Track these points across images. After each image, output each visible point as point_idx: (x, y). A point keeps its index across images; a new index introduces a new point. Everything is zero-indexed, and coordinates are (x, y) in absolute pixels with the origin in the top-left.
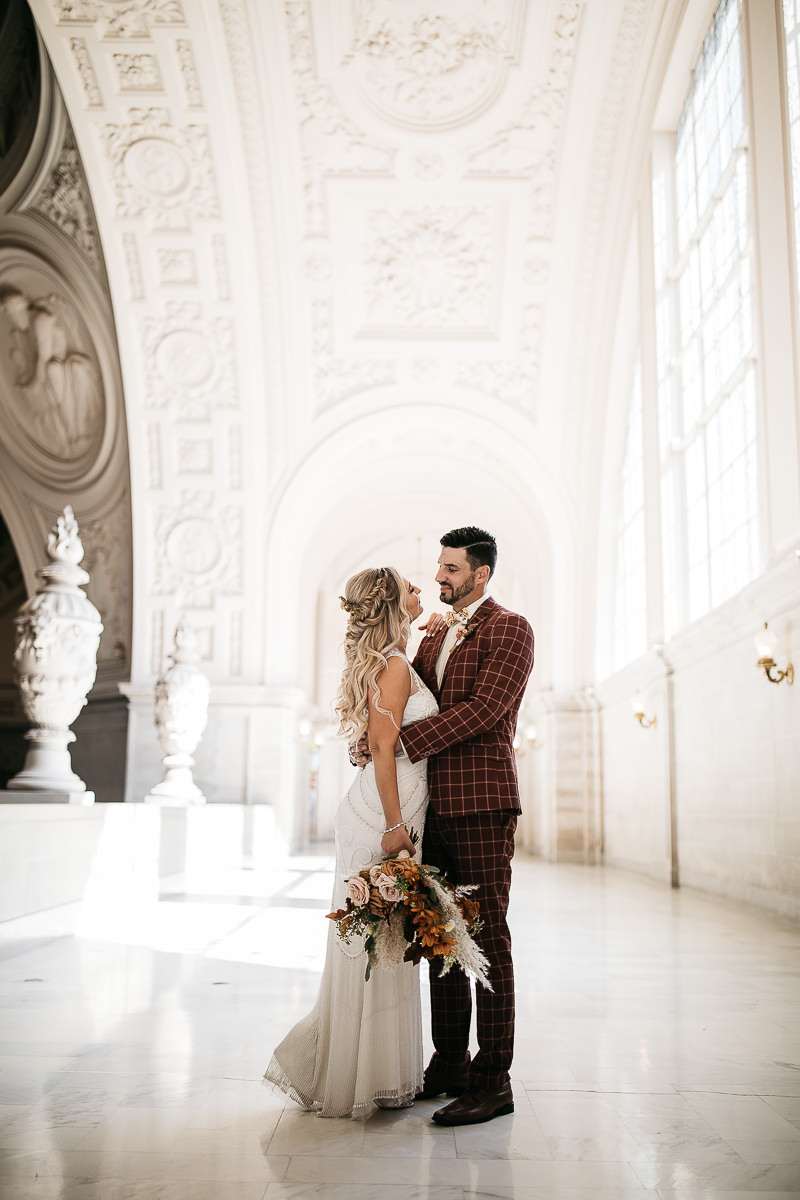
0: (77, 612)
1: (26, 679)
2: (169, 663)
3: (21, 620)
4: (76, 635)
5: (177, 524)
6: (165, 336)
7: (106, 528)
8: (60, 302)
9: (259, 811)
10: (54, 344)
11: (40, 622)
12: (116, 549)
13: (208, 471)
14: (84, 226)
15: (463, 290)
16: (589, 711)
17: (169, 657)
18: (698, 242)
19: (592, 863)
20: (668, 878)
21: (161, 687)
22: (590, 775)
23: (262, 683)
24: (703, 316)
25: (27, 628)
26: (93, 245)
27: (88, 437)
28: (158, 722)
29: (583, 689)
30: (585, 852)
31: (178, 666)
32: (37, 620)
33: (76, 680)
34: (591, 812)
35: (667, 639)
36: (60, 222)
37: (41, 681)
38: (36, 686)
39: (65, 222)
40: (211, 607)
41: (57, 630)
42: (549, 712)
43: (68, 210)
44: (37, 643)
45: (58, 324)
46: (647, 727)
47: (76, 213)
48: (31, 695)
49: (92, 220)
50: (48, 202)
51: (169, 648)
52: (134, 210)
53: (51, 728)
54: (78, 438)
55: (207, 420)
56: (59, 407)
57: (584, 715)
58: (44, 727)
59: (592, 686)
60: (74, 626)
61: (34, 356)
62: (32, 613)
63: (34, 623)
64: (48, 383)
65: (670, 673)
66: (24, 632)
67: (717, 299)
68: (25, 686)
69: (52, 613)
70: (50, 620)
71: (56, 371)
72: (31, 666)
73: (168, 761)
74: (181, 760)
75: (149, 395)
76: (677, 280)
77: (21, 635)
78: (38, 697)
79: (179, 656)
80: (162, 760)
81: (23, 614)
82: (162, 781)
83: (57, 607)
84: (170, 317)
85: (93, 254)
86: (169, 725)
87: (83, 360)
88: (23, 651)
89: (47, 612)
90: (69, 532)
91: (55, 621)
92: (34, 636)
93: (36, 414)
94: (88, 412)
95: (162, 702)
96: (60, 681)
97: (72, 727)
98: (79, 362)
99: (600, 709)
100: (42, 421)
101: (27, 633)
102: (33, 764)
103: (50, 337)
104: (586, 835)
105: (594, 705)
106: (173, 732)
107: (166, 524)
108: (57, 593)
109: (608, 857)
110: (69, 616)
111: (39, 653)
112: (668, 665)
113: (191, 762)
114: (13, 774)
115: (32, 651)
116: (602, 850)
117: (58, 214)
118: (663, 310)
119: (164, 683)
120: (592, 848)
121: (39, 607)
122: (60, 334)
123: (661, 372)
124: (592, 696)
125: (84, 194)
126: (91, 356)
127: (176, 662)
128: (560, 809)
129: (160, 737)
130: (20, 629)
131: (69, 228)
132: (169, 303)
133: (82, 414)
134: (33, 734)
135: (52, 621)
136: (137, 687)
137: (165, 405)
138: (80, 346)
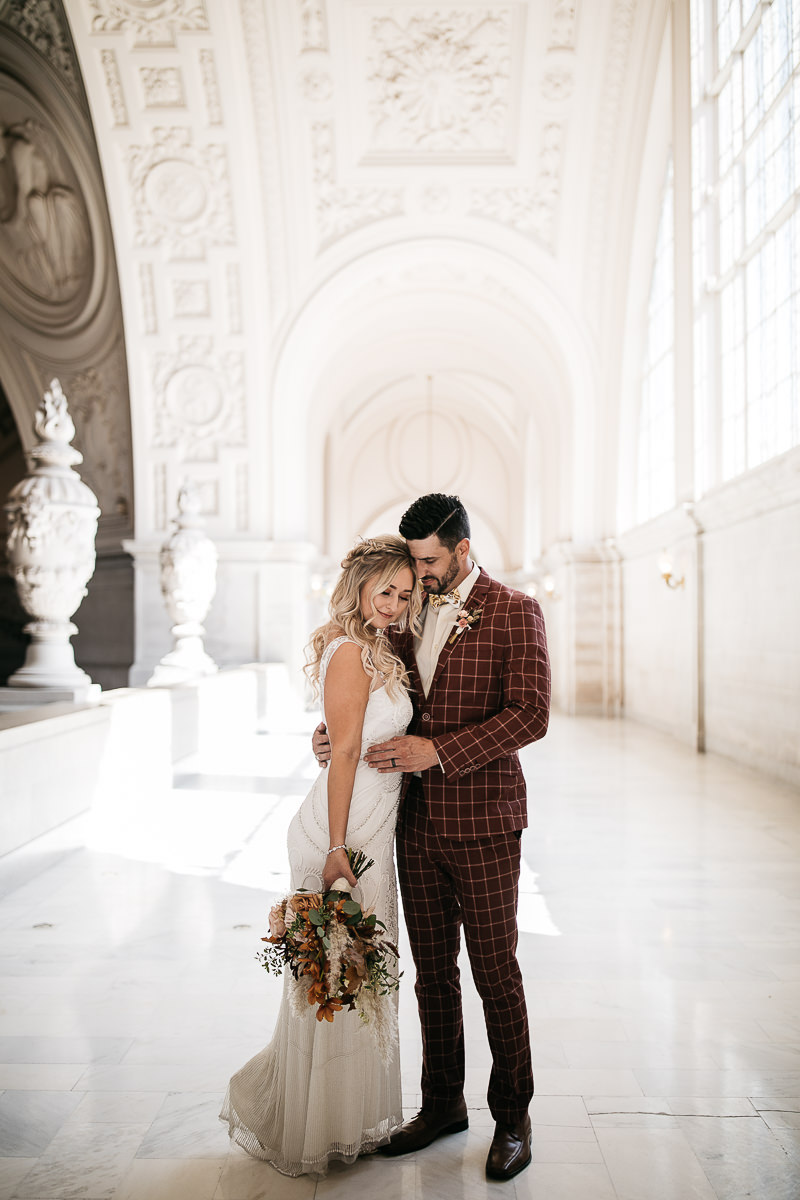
0: (71, 497)
1: (21, 570)
2: (173, 528)
3: (11, 507)
4: (72, 523)
5: (175, 372)
6: (153, 166)
7: (101, 376)
8: (37, 128)
9: (272, 671)
10: (34, 175)
11: (31, 509)
12: (113, 399)
13: (206, 314)
14: (59, 42)
15: (477, 108)
16: (610, 562)
17: (174, 521)
18: (742, 53)
19: (612, 716)
20: (694, 743)
21: (166, 554)
22: (610, 628)
23: (270, 539)
24: (744, 141)
25: (19, 516)
26: (69, 63)
27: (76, 277)
28: (164, 591)
29: (604, 539)
30: (605, 705)
31: (182, 531)
32: (28, 507)
33: (74, 569)
34: (611, 666)
35: (698, 497)
36: (32, 37)
37: (37, 573)
38: (32, 578)
39: (38, 37)
40: (215, 459)
41: (50, 518)
42: (568, 563)
43: (41, 23)
44: (30, 533)
45: (38, 153)
46: (673, 588)
47: (48, 27)
48: (27, 587)
49: (67, 35)
50: (18, 13)
51: (173, 513)
52: (112, 23)
53: (51, 622)
54: (66, 279)
55: (202, 259)
56: (44, 245)
57: (604, 567)
58: (43, 620)
59: (613, 537)
60: (68, 513)
61: (14, 189)
62: (23, 499)
63: (25, 510)
64: (30, 219)
65: (701, 532)
66: (16, 520)
67: (762, 123)
68: (20, 577)
69: (44, 500)
70: (42, 508)
71: (39, 206)
72: (25, 556)
73: (177, 630)
74: (190, 629)
75: (140, 232)
76: (716, 96)
77: (12, 523)
78: (35, 590)
79: (183, 521)
80: (171, 629)
81: (13, 500)
82: (172, 651)
83: (49, 492)
84: (158, 145)
85: (69, 74)
86: (177, 594)
87: (67, 193)
88: (16, 540)
89: (39, 498)
90: (58, 408)
91: (48, 508)
92: (26, 525)
93: (20, 252)
94: (75, 251)
95: (168, 569)
96: (58, 571)
97: (73, 619)
98: (62, 196)
99: (621, 560)
100: (27, 260)
101: (19, 521)
102: (34, 660)
103: (30, 168)
104: (606, 689)
105: (614, 556)
106: (181, 601)
107: (163, 373)
108: (48, 477)
109: (628, 710)
110: (62, 502)
111: (33, 543)
112: (698, 523)
113: (201, 630)
114: (13, 671)
115: (25, 541)
116: (622, 704)
117: (29, 28)
118: (699, 133)
119: (169, 550)
120: (611, 701)
121: (30, 494)
122: (40, 164)
123: (696, 204)
124: (614, 547)
125: (57, 6)
126: (74, 189)
127: (180, 528)
128: (579, 662)
129: (167, 606)
130: (11, 517)
131: (42, 45)
132: (157, 129)
133: (69, 253)
134: (32, 628)
135: (46, 507)
136: (142, 544)
137: (157, 242)
138: (61, 177)
